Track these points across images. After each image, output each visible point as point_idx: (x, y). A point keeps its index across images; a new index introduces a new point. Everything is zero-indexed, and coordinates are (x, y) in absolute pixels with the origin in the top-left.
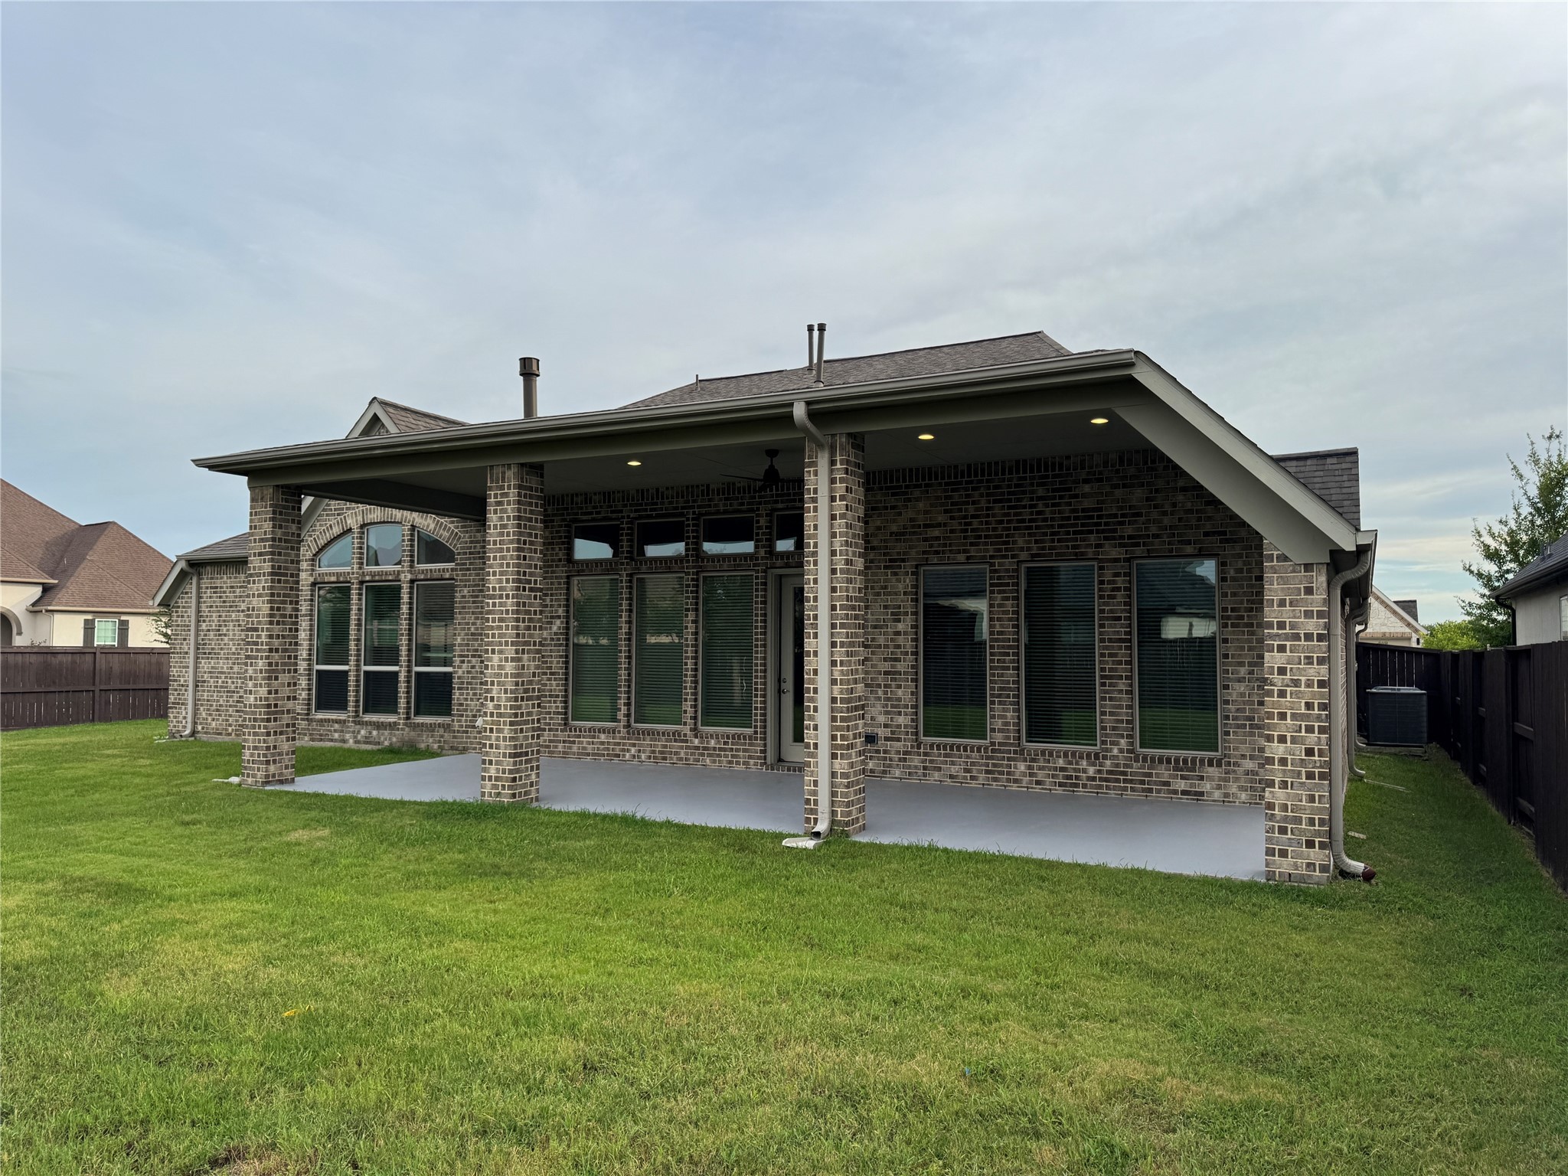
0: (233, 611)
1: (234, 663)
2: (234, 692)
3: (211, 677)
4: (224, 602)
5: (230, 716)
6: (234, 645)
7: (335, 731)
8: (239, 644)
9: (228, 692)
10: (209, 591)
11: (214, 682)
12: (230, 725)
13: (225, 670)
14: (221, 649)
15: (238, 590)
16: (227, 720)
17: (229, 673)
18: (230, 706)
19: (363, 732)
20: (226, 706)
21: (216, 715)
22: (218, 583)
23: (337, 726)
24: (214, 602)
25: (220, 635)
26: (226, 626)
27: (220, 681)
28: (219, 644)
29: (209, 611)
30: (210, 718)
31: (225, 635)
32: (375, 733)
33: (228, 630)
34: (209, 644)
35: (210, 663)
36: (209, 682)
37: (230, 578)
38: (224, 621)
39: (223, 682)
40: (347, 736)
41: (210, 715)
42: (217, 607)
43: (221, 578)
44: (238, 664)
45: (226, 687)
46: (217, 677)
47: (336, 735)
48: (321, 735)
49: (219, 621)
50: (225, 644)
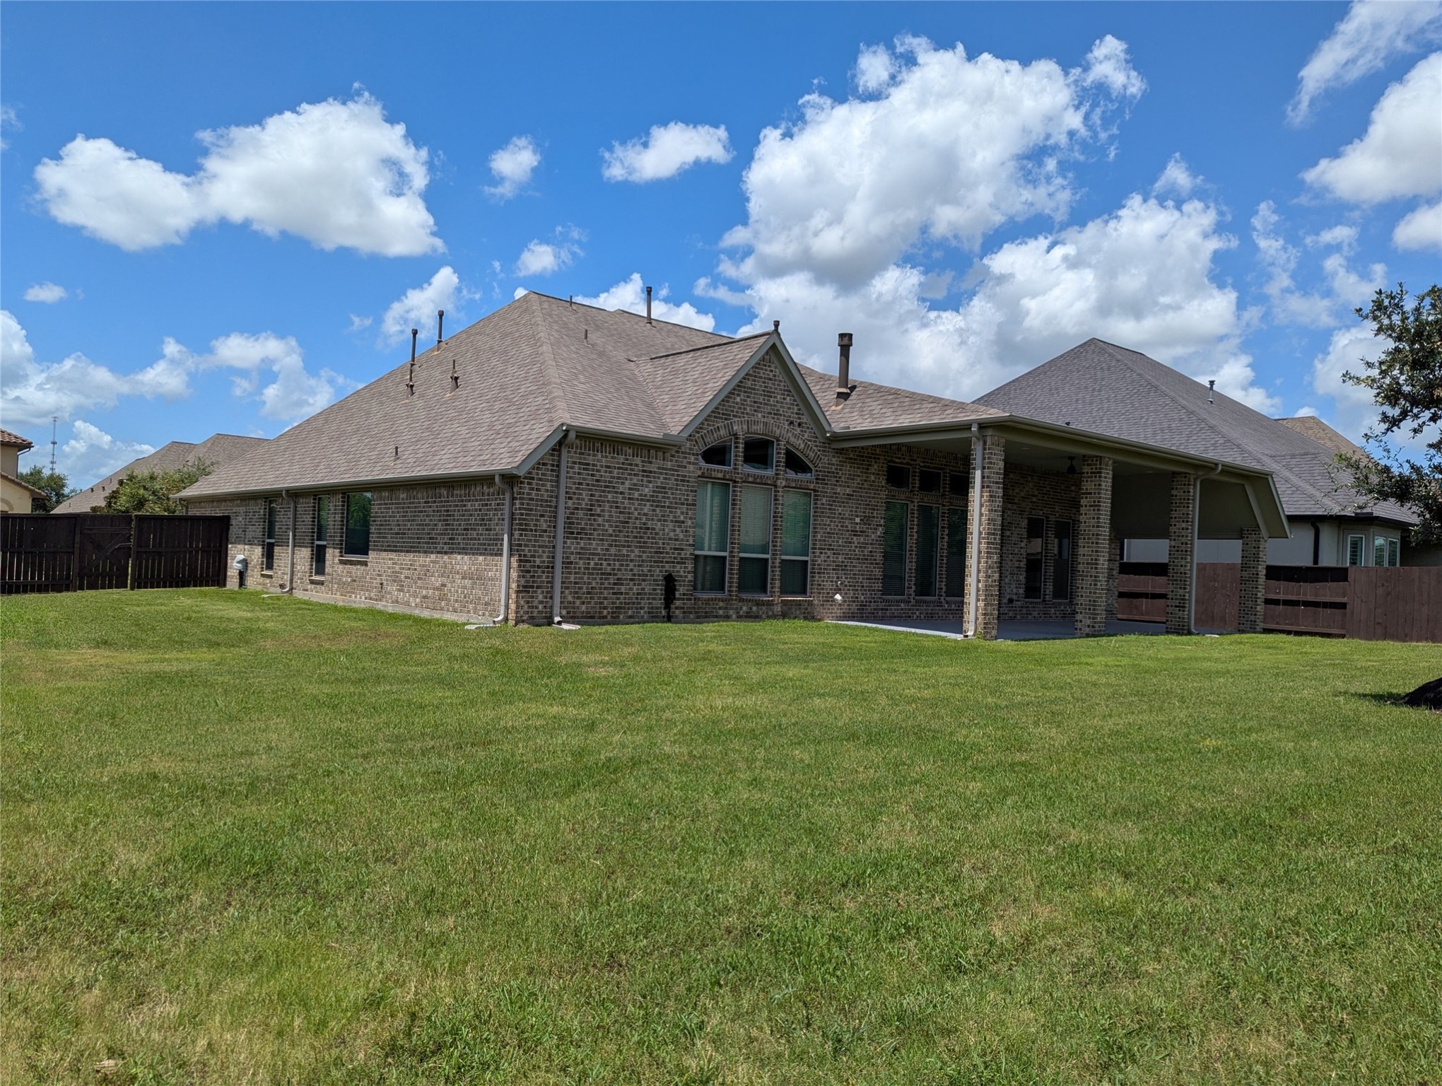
0: (609, 492)
1: (611, 545)
2: (610, 574)
3: (580, 559)
4: (597, 481)
5: (605, 598)
6: (611, 526)
7: (720, 608)
8: (617, 526)
9: (602, 574)
10: (577, 466)
11: (584, 564)
12: (605, 608)
13: (599, 551)
14: (594, 530)
15: (616, 471)
16: (601, 603)
17: (604, 555)
18: (605, 588)
19: (745, 608)
20: (600, 588)
21: (586, 598)
22: (590, 460)
23: (721, 604)
24: (584, 479)
25: (591, 515)
26: (600, 506)
27: (592, 563)
28: (591, 525)
29: (577, 488)
30: (578, 602)
31: (599, 515)
32: (754, 608)
33: (603, 511)
34: (578, 524)
35: (578, 543)
36: (576, 563)
37: (606, 457)
38: (598, 501)
39: (596, 564)
40: (731, 612)
41: (578, 598)
42: (588, 485)
43: (594, 455)
44: (616, 546)
45: (601, 569)
46: (589, 559)
47: (721, 612)
48: (706, 613)
49: (590, 500)
50: (599, 525)
